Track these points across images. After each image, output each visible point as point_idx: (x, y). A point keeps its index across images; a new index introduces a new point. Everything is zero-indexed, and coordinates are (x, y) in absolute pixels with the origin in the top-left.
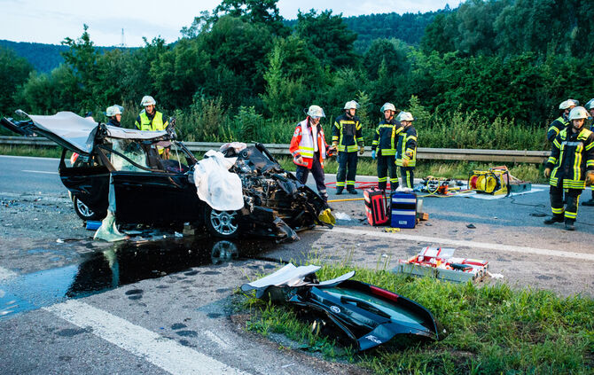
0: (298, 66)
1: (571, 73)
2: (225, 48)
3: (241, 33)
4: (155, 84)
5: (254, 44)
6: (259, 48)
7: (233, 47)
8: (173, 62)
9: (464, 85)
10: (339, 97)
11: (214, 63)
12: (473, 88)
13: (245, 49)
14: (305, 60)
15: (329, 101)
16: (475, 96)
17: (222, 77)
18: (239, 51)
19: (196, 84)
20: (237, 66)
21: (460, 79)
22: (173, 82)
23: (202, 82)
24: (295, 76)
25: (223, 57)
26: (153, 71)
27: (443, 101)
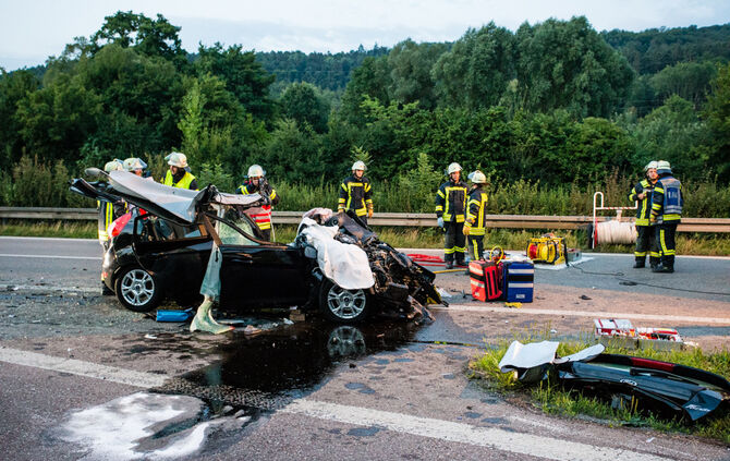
0: (218, 114)
1: (545, 132)
2: (118, 86)
3: (139, 68)
4: (24, 131)
5: (157, 83)
6: (165, 89)
7: (127, 86)
8: (50, 102)
9: (430, 141)
10: (280, 154)
11: (107, 110)
12: (442, 145)
13: (145, 90)
14: (226, 106)
15: (268, 157)
16: (444, 154)
17: (121, 125)
18: (137, 92)
19: (85, 133)
20: (134, 109)
21: (425, 135)
22: (52, 130)
23: (93, 129)
24: (221, 124)
25: (116, 98)
26: (21, 115)
27: (407, 160)
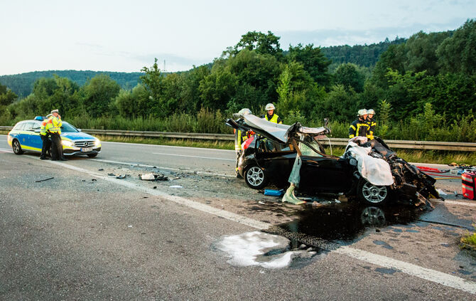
0: (299, 83)
2: (247, 71)
3: (257, 61)
4: (202, 96)
5: (266, 68)
6: (270, 71)
7: (252, 70)
8: (214, 81)
9: (433, 96)
10: (333, 105)
11: (241, 83)
12: (442, 98)
13: (260, 72)
14: (303, 79)
15: (326, 107)
16: (443, 104)
17: (247, 91)
18: (255, 73)
19: (230, 95)
20: (254, 82)
21: (430, 91)
22: (214, 95)
23: (234, 94)
24: (300, 89)
25: (245, 77)
26: (201, 88)
27: (416, 107)
